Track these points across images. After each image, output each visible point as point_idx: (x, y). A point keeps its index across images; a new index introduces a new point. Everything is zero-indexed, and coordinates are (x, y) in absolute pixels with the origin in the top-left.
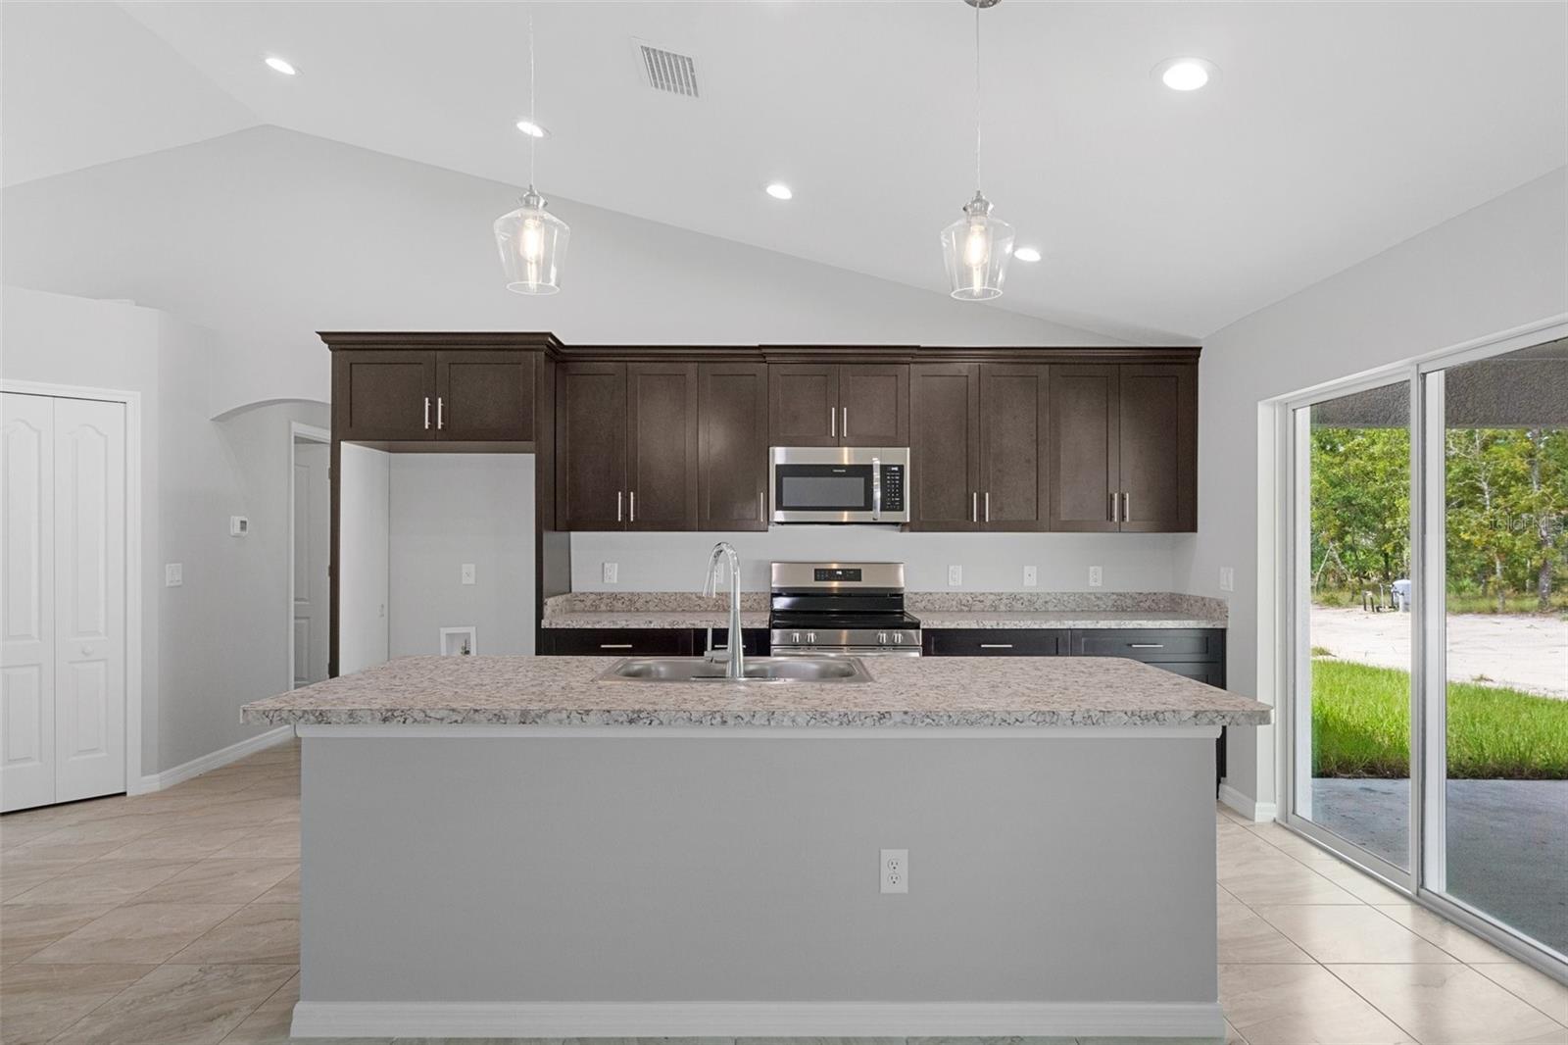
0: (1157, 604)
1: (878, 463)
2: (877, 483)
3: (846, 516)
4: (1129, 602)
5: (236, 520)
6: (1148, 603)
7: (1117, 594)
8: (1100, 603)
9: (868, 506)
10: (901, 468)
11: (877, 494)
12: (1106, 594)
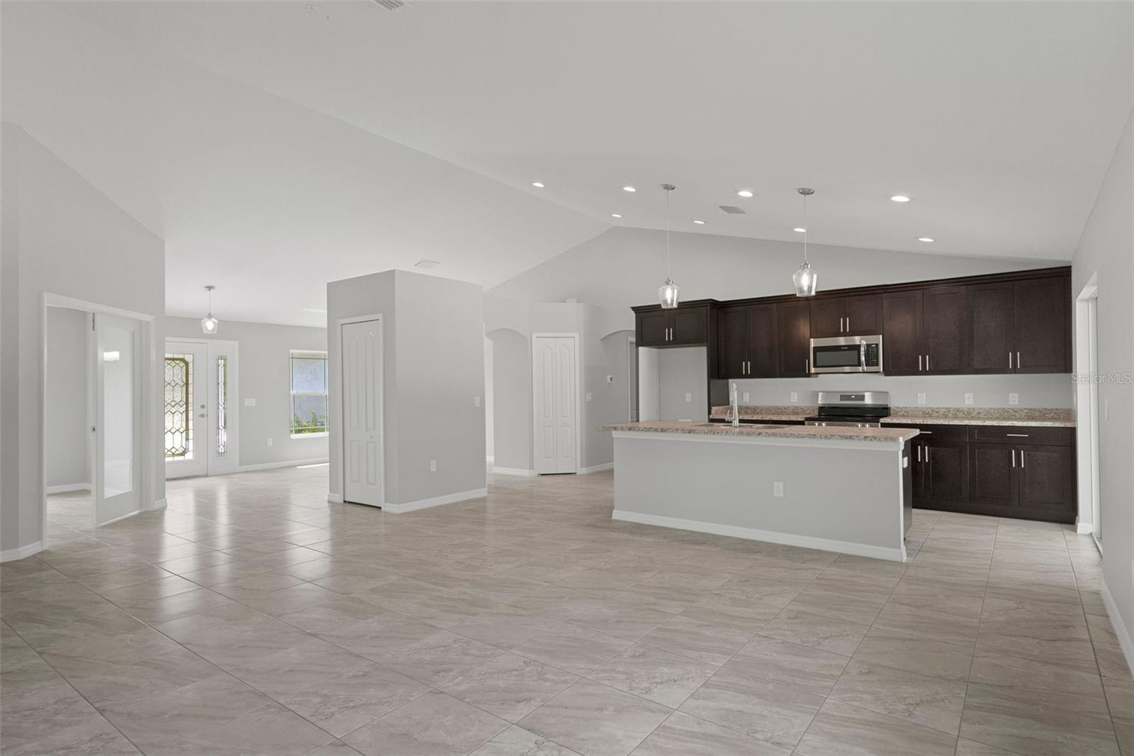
0: (1058, 415)
1: (865, 343)
2: (862, 353)
3: (847, 369)
4: (1037, 414)
5: (609, 377)
6: (1052, 415)
7: (1029, 409)
8: (1017, 414)
9: (859, 364)
10: (877, 345)
11: (863, 358)
12: (1021, 409)
